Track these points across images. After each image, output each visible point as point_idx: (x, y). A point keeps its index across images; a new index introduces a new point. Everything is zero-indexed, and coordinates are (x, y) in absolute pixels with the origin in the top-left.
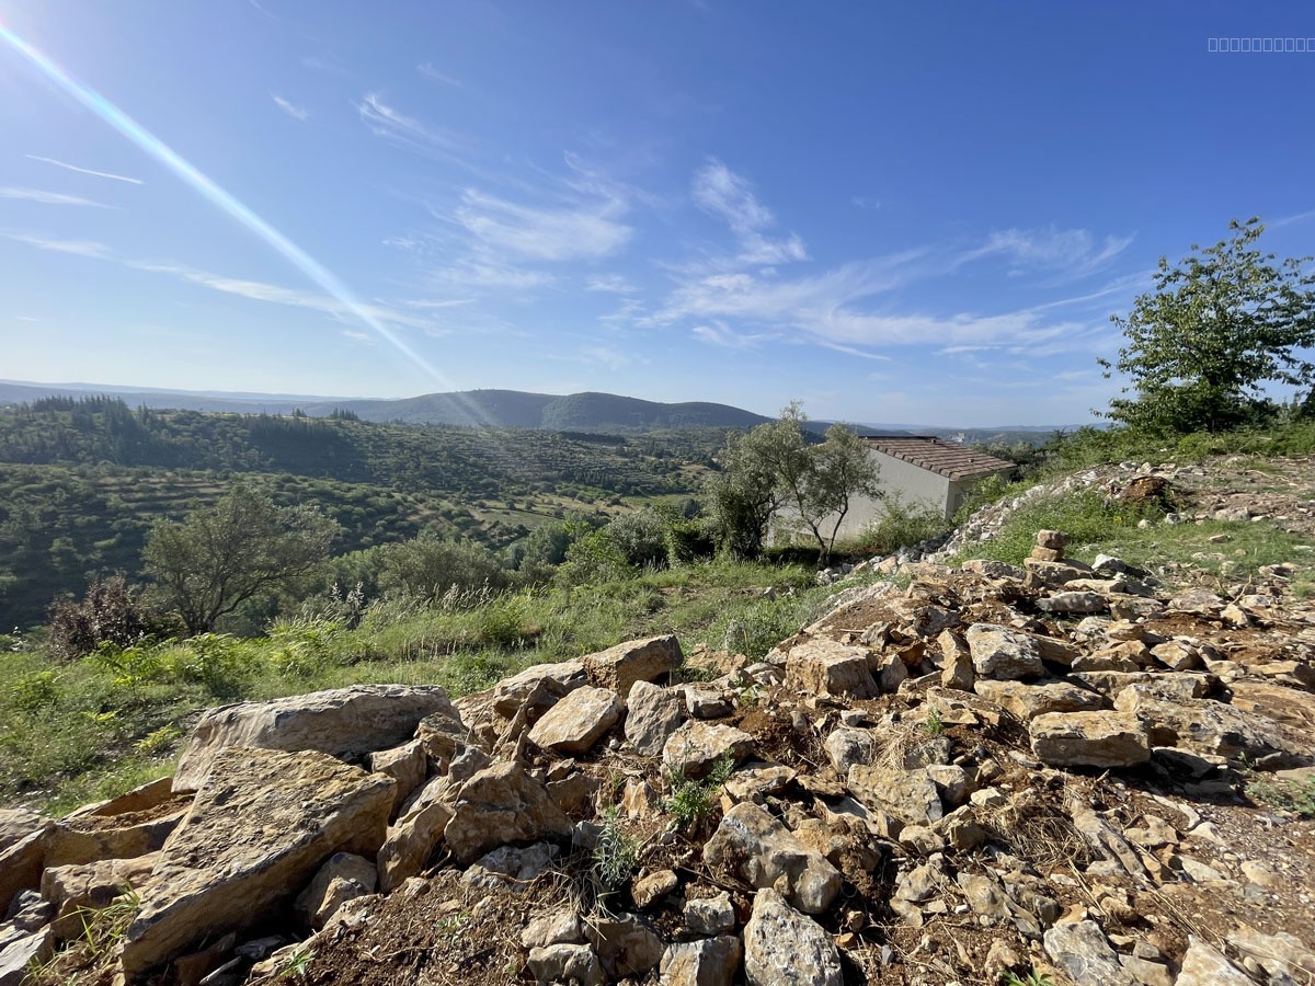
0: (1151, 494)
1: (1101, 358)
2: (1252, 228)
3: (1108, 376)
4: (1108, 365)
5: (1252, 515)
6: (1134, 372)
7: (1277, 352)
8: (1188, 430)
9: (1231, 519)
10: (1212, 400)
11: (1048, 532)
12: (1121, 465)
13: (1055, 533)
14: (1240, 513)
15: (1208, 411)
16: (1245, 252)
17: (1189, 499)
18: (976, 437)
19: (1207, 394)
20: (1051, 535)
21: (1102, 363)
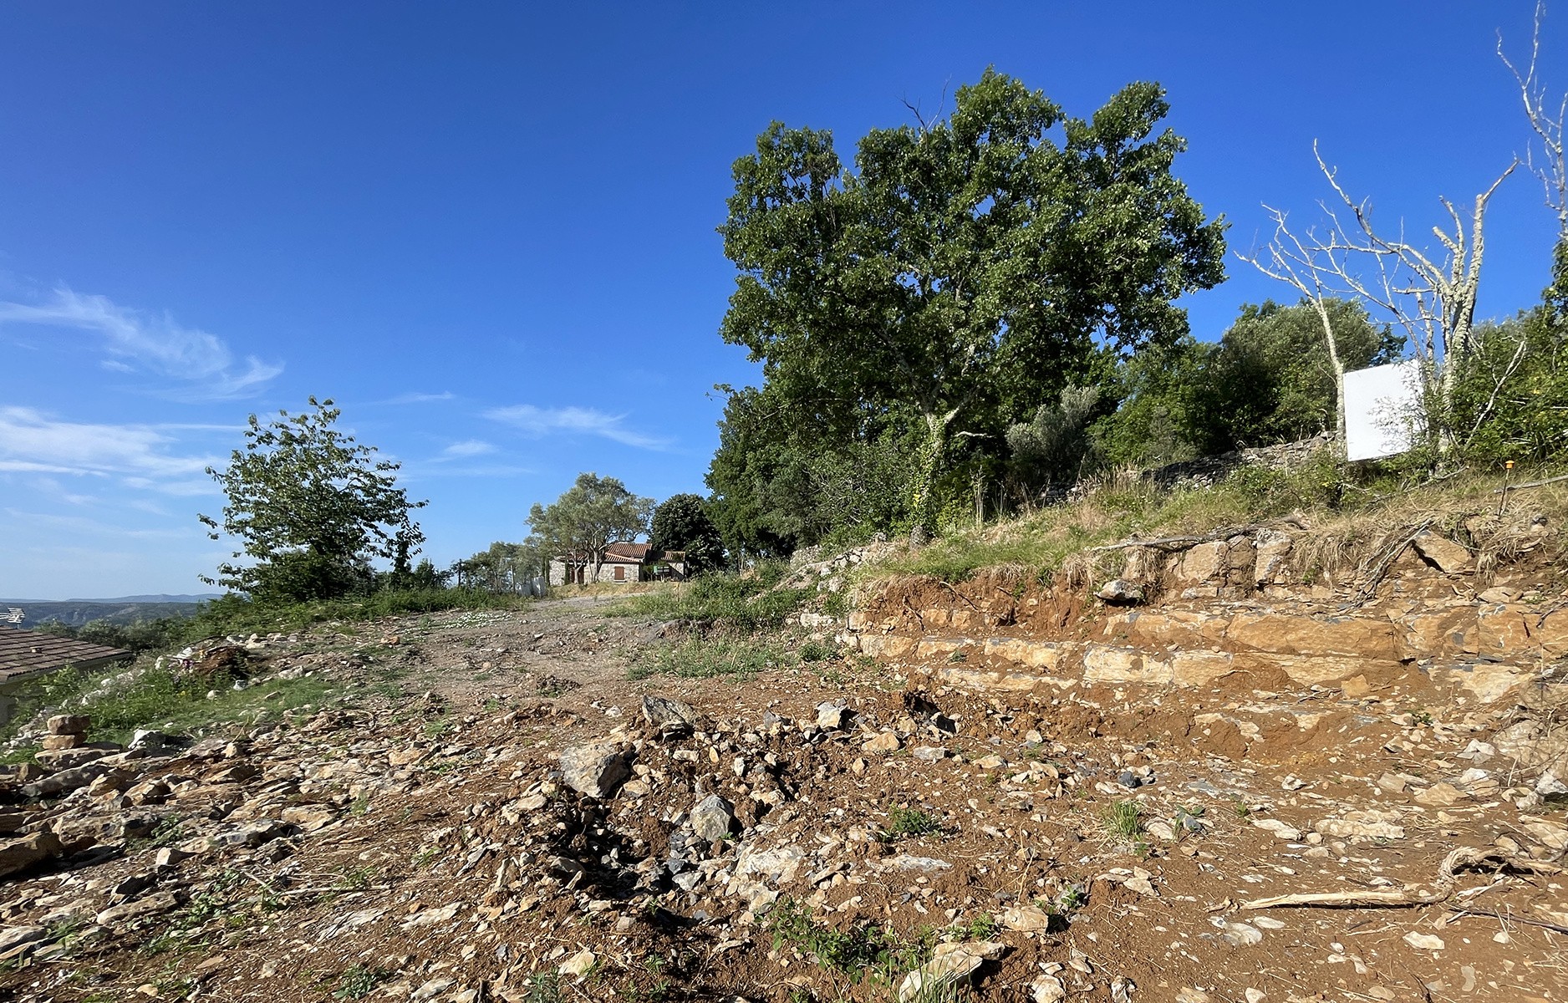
0: (225, 664)
1: (205, 515)
2: (329, 409)
3: (215, 537)
4: (214, 525)
5: (306, 671)
6: (246, 535)
7: (372, 526)
8: (301, 598)
9: (291, 678)
10: (321, 569)
11: (59, 717)
12: (228, 638)
13: (68, 716)
14: (296, 671)
15: (317, 579)
16: (326, 430)
17: (260, 663)
18: (81, 615)
19: (317, 563)
20: (63, 719)
21: (206, 521)
